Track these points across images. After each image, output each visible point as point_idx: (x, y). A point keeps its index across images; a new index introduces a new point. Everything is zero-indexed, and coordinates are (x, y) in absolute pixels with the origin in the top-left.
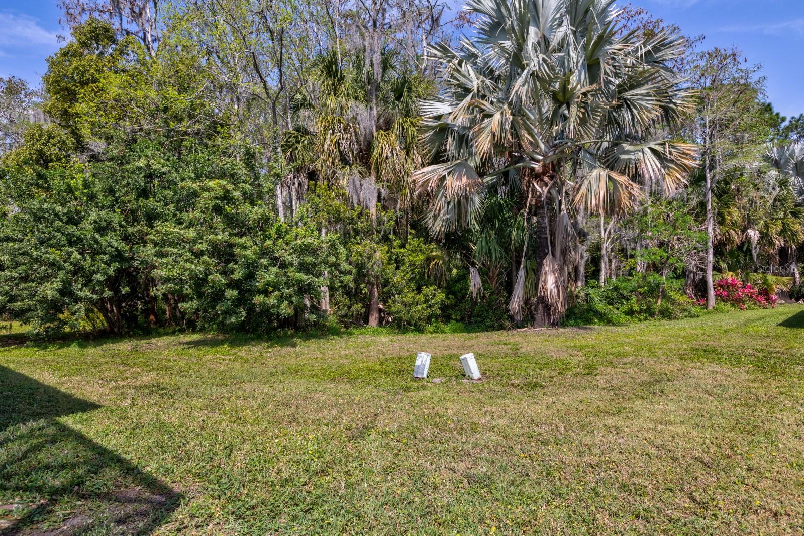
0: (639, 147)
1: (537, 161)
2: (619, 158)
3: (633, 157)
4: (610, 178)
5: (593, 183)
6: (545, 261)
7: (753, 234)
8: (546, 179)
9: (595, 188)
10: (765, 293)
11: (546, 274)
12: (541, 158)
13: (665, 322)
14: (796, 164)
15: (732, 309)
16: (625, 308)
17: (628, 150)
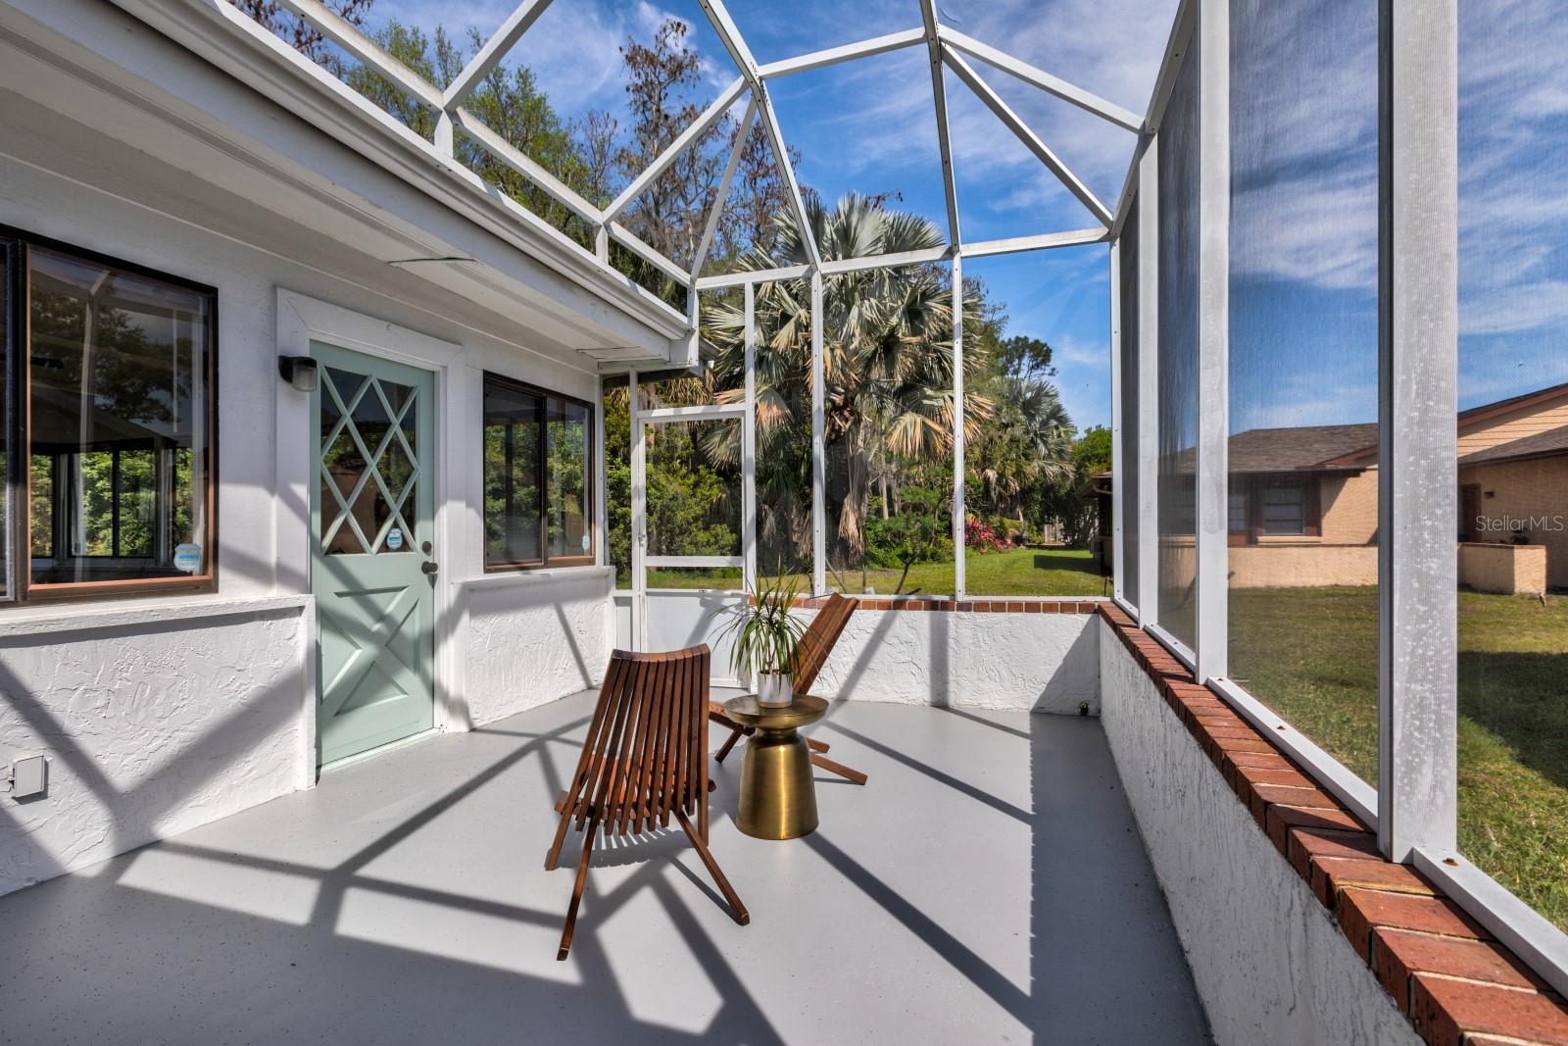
0: (941, 395)
1: (839, 394)
2: (921, 402)
3: (936, 404)
4: (924, 423)
5: (909, 427)
6: (846, 500)
7: (991, 474)
8: (846, 413)
9: (910, 433)
10: (1001, 536)
11: (846, 514)
12: (843, 391)
13: (935, 565)
14: (1024, 403)
15: (975, 553)
16: (899, 551)
17: (929, 396)
